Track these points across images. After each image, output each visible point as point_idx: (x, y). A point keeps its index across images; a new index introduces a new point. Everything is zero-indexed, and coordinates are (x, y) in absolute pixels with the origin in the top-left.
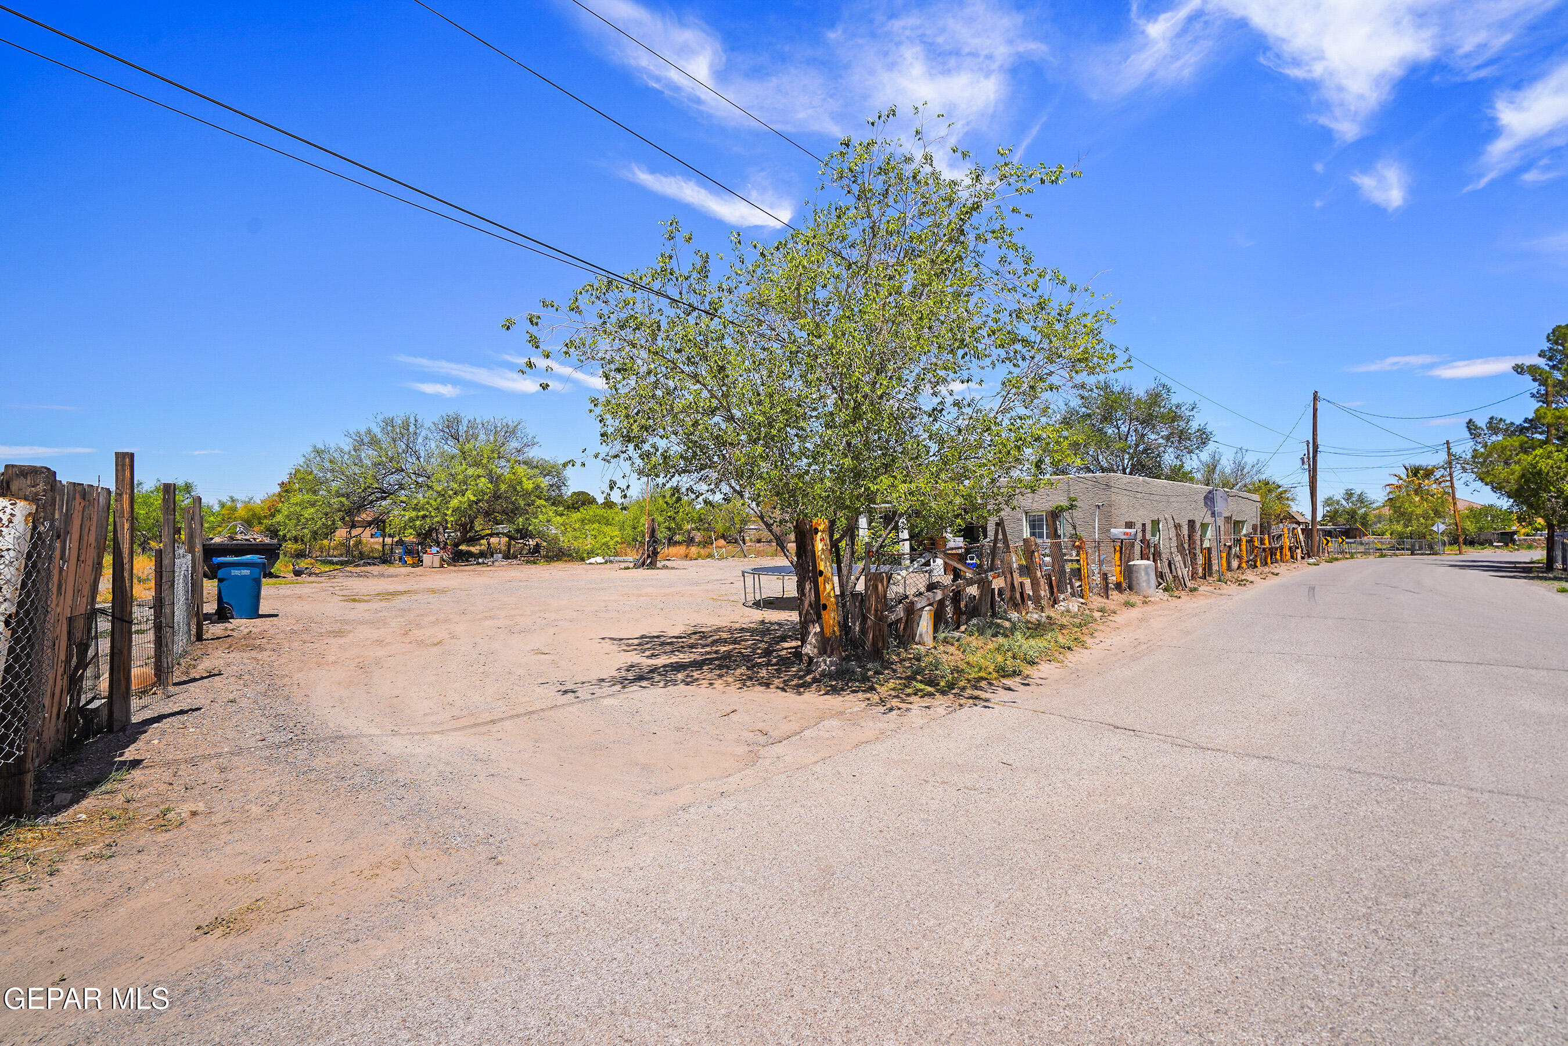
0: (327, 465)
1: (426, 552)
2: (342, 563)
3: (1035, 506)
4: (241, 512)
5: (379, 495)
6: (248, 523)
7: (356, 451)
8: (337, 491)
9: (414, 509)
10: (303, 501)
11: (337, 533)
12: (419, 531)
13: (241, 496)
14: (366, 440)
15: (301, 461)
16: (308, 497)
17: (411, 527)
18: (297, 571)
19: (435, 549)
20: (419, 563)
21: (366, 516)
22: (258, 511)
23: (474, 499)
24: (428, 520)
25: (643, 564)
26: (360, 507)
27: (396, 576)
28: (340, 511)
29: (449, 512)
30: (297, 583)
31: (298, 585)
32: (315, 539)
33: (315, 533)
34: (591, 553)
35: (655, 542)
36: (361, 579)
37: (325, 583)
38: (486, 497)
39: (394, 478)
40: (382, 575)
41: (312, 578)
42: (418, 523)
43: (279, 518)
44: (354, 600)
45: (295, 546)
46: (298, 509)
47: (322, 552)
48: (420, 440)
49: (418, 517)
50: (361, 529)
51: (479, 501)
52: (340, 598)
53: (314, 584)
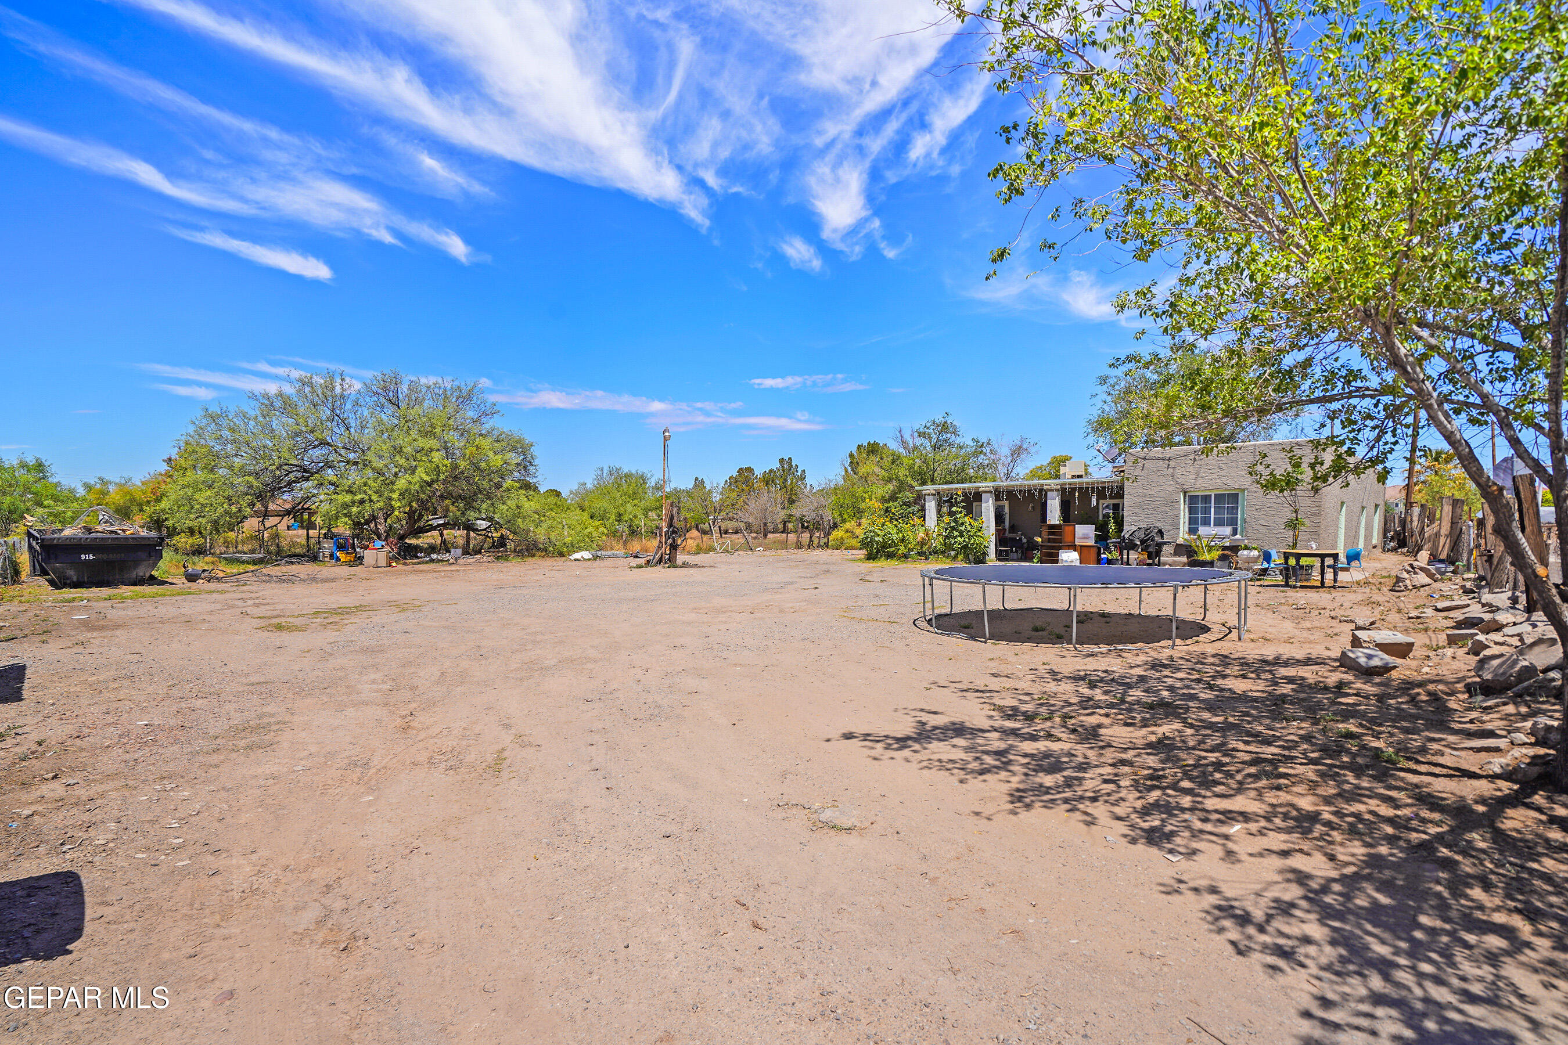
0: (226, 433)
1: (366, 548)
2: (255, 562)
3: (1200, 483)
4: (115, 496)
5: (299, 475)
6: (124, 513)
7: (264, 417)
8: (241, 469)
9: (349, 492)
10: (196, 482)
11: (247, 524)
12: (356, 520)
13: (114, 476)
14: (278, 404)
15: (191, 429)
16: (201, 475)
17: (345, 515)
18: (191, 575)
19: (379, 544)
20: (359, 560)
21: (285, 500)
22: (139, 496)
23: (427, 478)
24: (367, 505)
25: (660, 561)
26: (273, 489)
27: (333, 580)
28: (247, 494)
29: (395, 496)
30: (189, 593)
31: (190, 597)
32: (217, 530)
33: (216, 523)
34: (574, 548)
35: (674, 532)
36: (285, 585)
37: (230, 593)
38: (442, 477)
39: (317, 453)
40: (314, 580)
41: (213, 585)
42: (354, 510)
43: (164, 504)
44: (279, 628)
45: (190, 540)
46: (190, 492)
47: (227, 547)
48: (348, 406)
49: (353, 503)
50: (278, 519)
51: (433, 481)
52: (255, 623)
53: (215, 595)
